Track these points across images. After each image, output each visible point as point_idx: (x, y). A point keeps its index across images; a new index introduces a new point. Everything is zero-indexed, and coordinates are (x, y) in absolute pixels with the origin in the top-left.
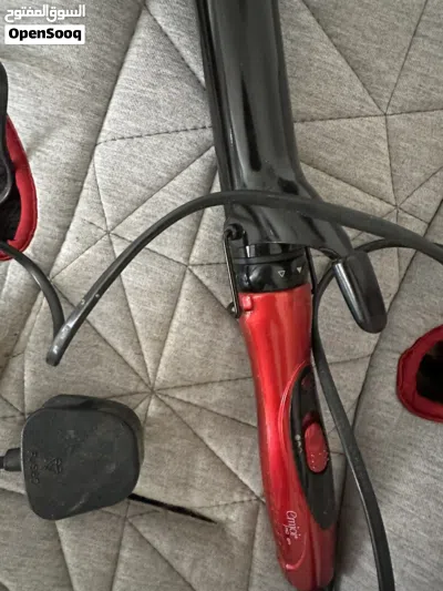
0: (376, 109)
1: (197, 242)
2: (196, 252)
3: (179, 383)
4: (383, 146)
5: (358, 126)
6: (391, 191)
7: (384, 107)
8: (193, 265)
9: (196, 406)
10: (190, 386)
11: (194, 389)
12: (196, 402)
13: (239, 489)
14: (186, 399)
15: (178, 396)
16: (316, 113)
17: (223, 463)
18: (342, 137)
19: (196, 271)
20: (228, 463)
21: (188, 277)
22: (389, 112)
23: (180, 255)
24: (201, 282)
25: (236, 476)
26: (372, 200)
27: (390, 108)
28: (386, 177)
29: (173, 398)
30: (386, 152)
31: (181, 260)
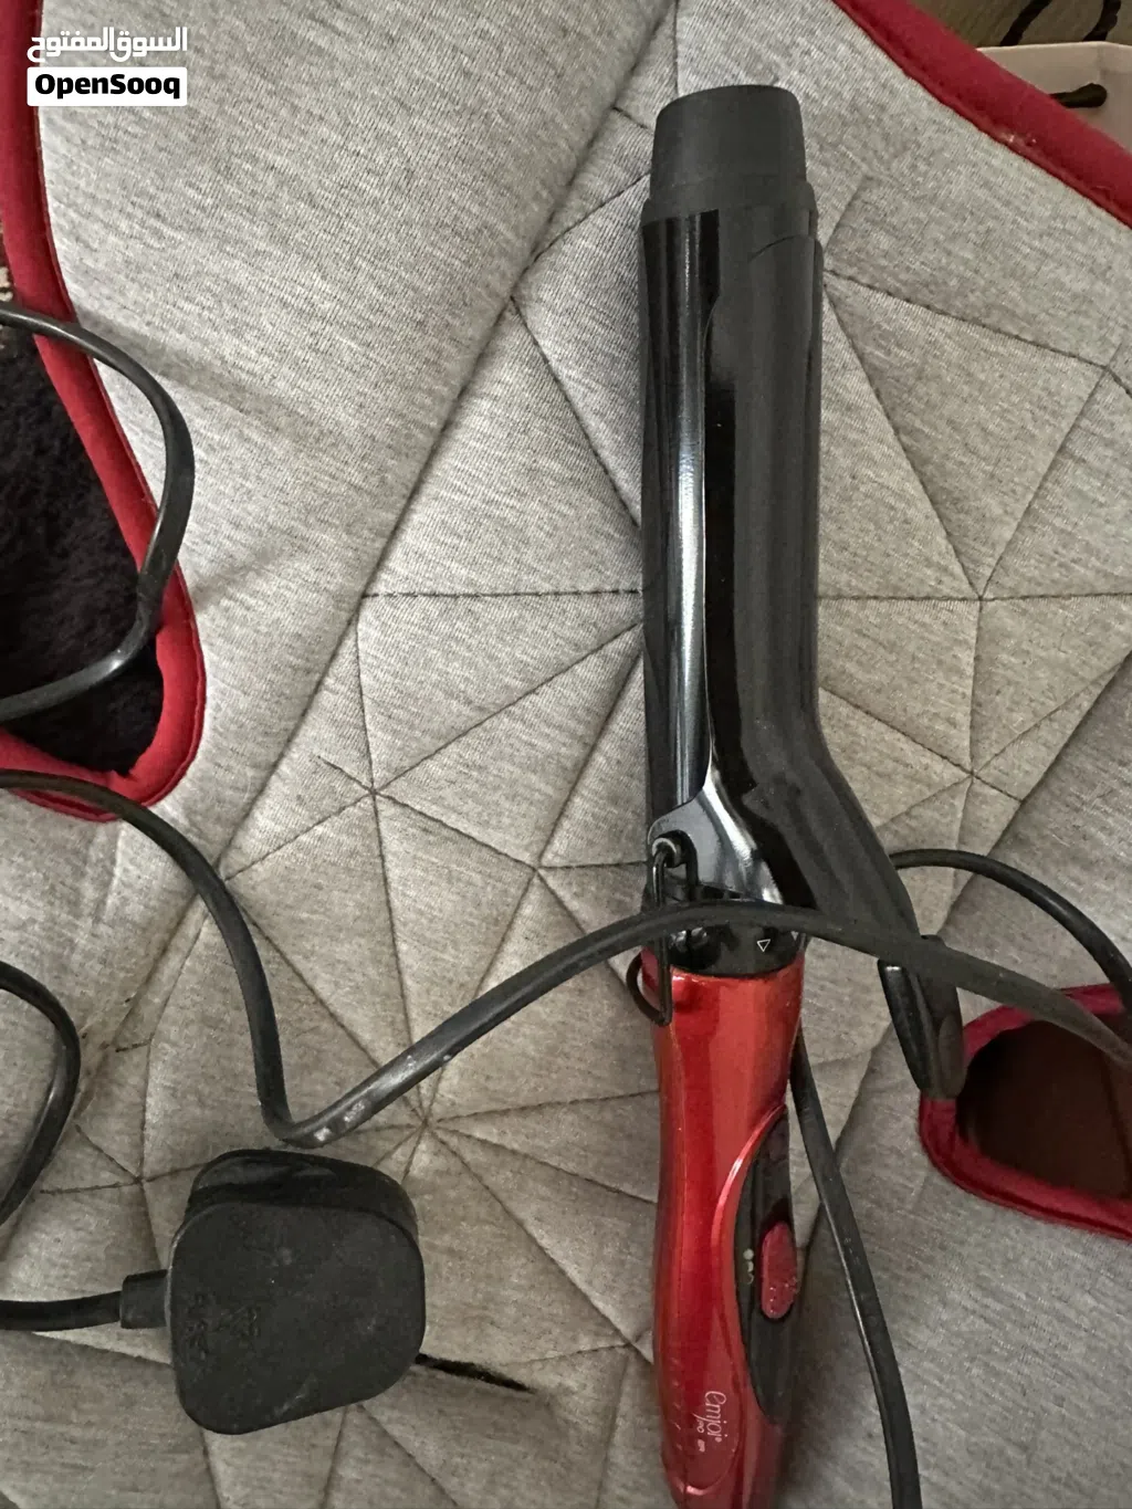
0: (965, 586)
1: (566, 824)
2: (560, 845)
3: (484, 1107)
4: (966, 658)
5: (927, 619)
6: (967, 743)
7: (981, 584)
8: (551, 868)
9: (514, 1152)
10: (505, 1112)
11: (514, 1120)
12: (516, 1146)
13: (592, 1326)
14: (495, 1140)
15: (478, 1134)
16: (849, 584)
17: (562, 1272)
18: (892, 637)
19: (552, 882)
20: (573, 1272)
21: (535, 895)
22: (988, 595)
23: (527, 848)
24: (559, 902)
25: (585, 1298)
26: (928, 759)
27: (990, 587)
28: (962, 716)
29: (469, 1137)
30: (970, 671)
31: (526, 857)
